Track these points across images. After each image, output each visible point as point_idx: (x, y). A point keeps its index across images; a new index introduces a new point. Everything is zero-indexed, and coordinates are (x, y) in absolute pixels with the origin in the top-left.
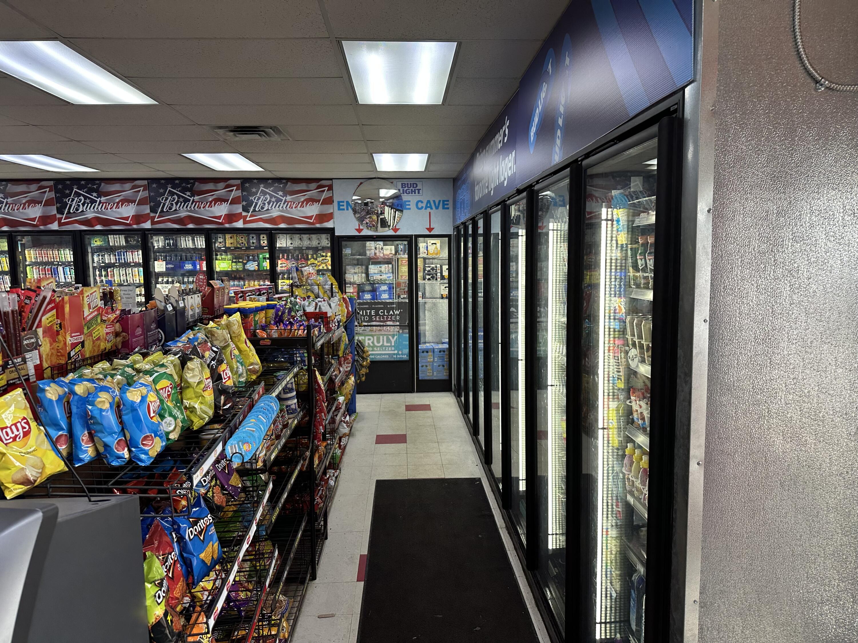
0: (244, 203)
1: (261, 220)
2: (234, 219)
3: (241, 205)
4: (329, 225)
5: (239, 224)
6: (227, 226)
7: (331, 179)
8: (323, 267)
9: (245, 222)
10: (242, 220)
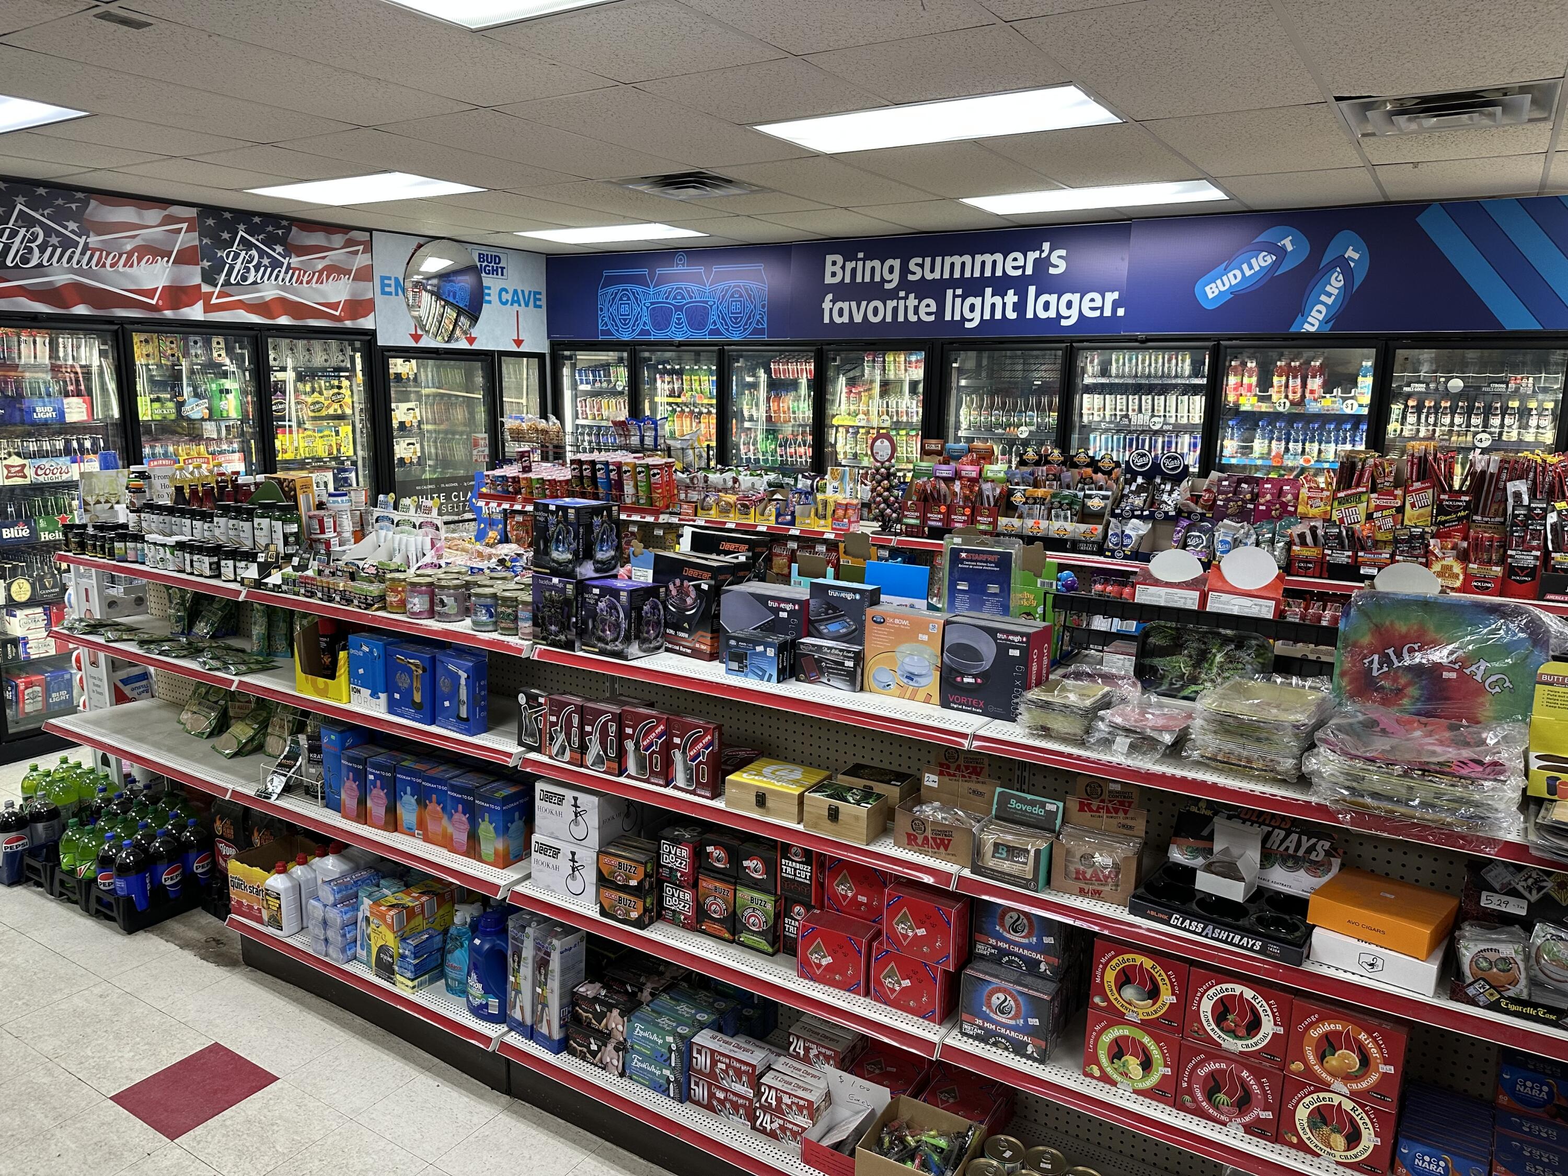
0: (206, 264)
1: (241, 305)
2: (184, 298)
3: (198, 269)
4: (367, 323)
5: (196, 313)
6: (168, 314)
7: (370, 231)
8: (335, 410)
9: (208, 308)
10: (201, 303)
